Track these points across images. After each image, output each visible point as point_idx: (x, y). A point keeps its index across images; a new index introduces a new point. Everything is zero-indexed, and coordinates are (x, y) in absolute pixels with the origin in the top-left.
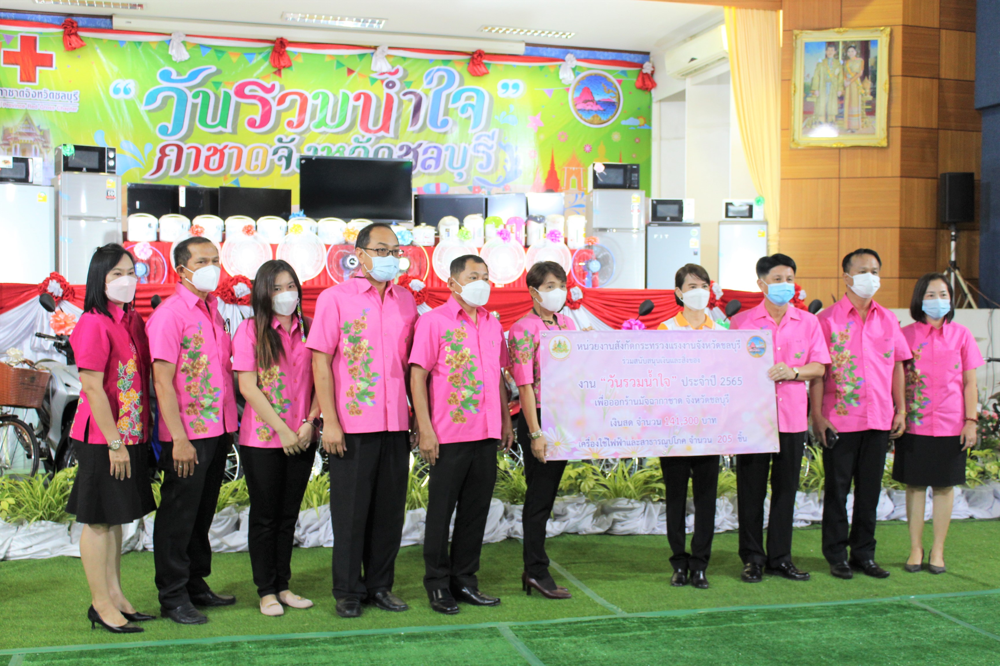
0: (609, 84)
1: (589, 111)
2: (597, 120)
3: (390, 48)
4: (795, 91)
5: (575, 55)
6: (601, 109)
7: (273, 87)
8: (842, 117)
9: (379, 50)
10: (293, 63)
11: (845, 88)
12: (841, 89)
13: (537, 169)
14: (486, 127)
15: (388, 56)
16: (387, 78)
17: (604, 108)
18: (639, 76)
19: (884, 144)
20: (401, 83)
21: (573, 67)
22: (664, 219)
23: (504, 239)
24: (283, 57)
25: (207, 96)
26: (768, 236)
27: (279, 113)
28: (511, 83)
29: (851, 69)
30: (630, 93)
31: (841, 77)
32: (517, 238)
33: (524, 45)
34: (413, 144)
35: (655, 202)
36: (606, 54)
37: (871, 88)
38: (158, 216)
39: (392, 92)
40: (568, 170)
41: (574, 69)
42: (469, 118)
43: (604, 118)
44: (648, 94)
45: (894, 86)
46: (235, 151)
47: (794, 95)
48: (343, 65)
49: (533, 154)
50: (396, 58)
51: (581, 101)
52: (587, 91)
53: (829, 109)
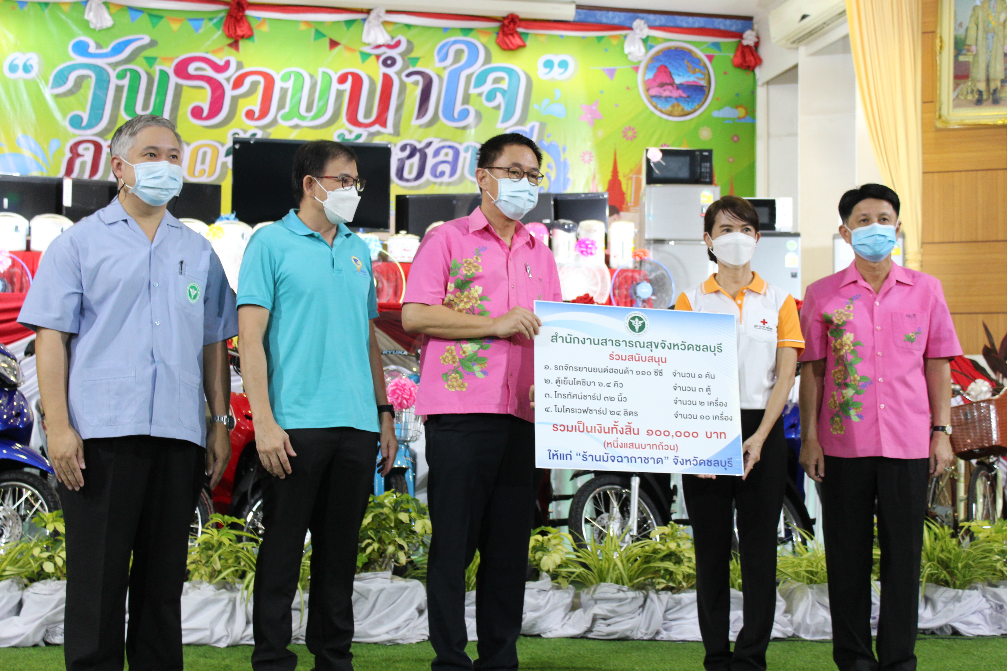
0: (696, 61)
1: (666, 98)
2: (678, 110)
3: (389, 12)
5: (647, 21)
6: (684, 95)
7: (228, 63)
9: (373, 14)
10: (256, 32)
13: (594, 177)
15: (385, 23)
16: (385, 53)
17: (689, 94)
18: (737, 50)
20: (403, 59)
21: (644, 37)
24: (241, 24)
25: (136, 76)
27: (235, 100)
28: (556, 60)
30: (725, 73)
33: (573, 7)
34: (420, 142)
36: (690, 19)
38: (29, 217)
39: (391, 71)
40: (637, 179)
41: (645, 41)
42: (498, 108)
43: (687, 108)
44: (751, 74)
47: (940, 52)
48: (323, 35)
49: (587, 157)
50: (398, 26)
51: (656, 84)
52: (663, 70)
53: (992, 71)
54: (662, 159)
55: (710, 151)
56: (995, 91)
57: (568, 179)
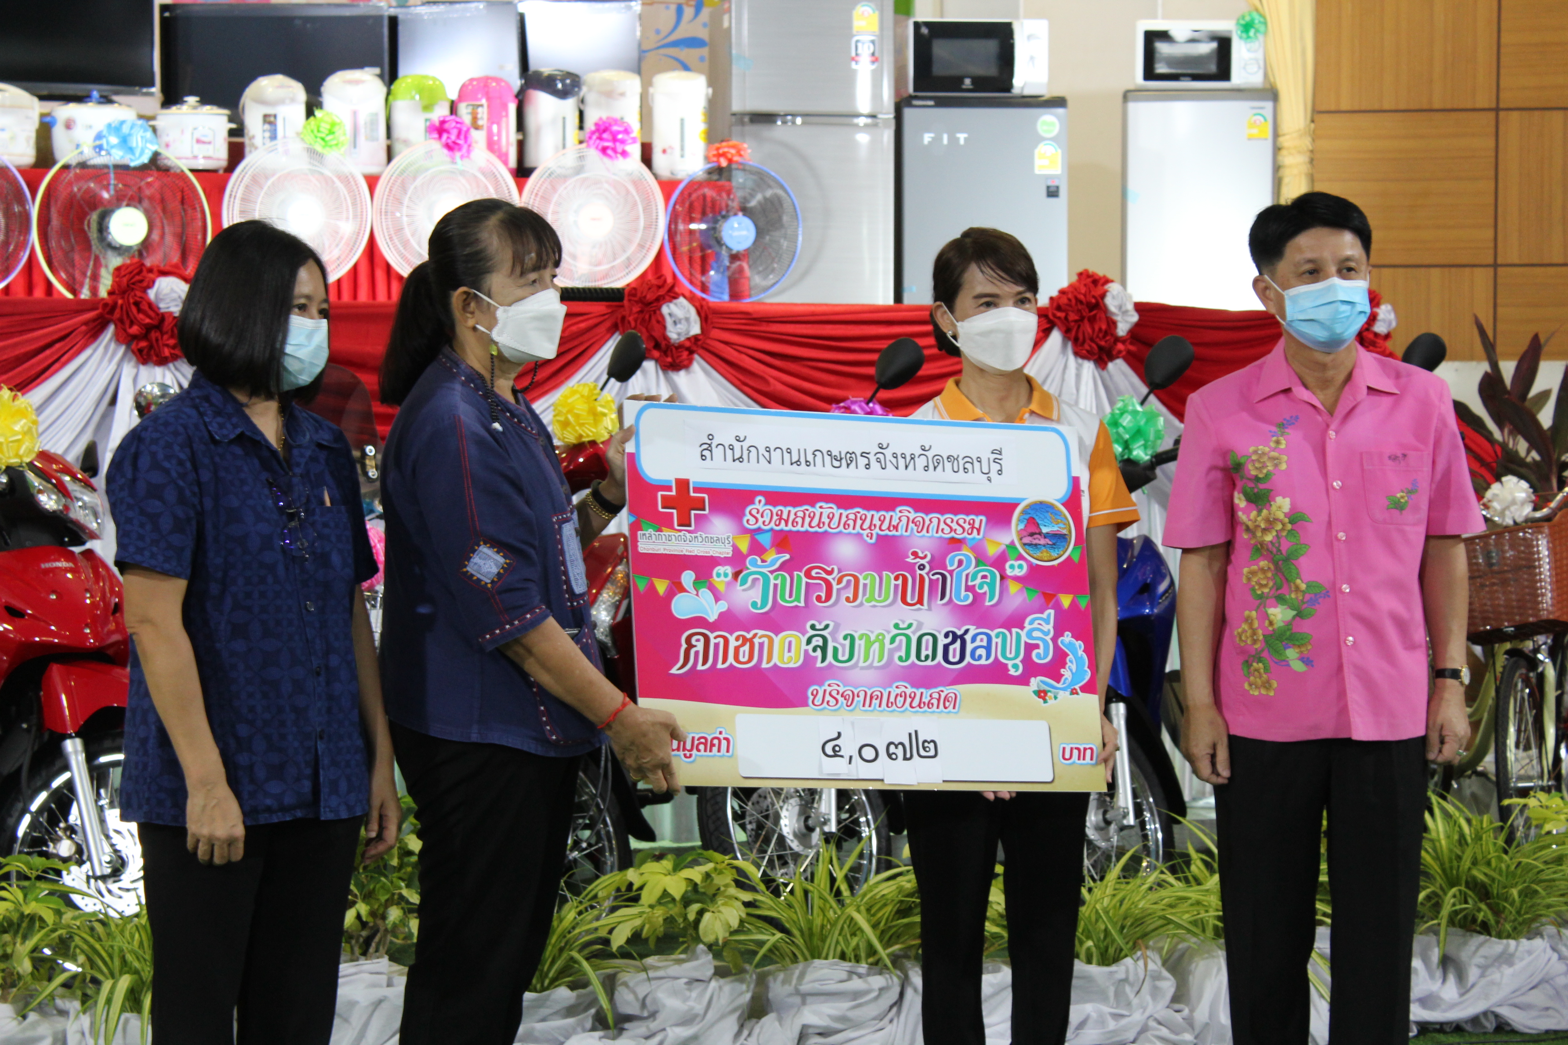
22: (954, 83)
23: (451, 147)
26: (1276, 135)
32: (492, 145)
35: (925, 31)
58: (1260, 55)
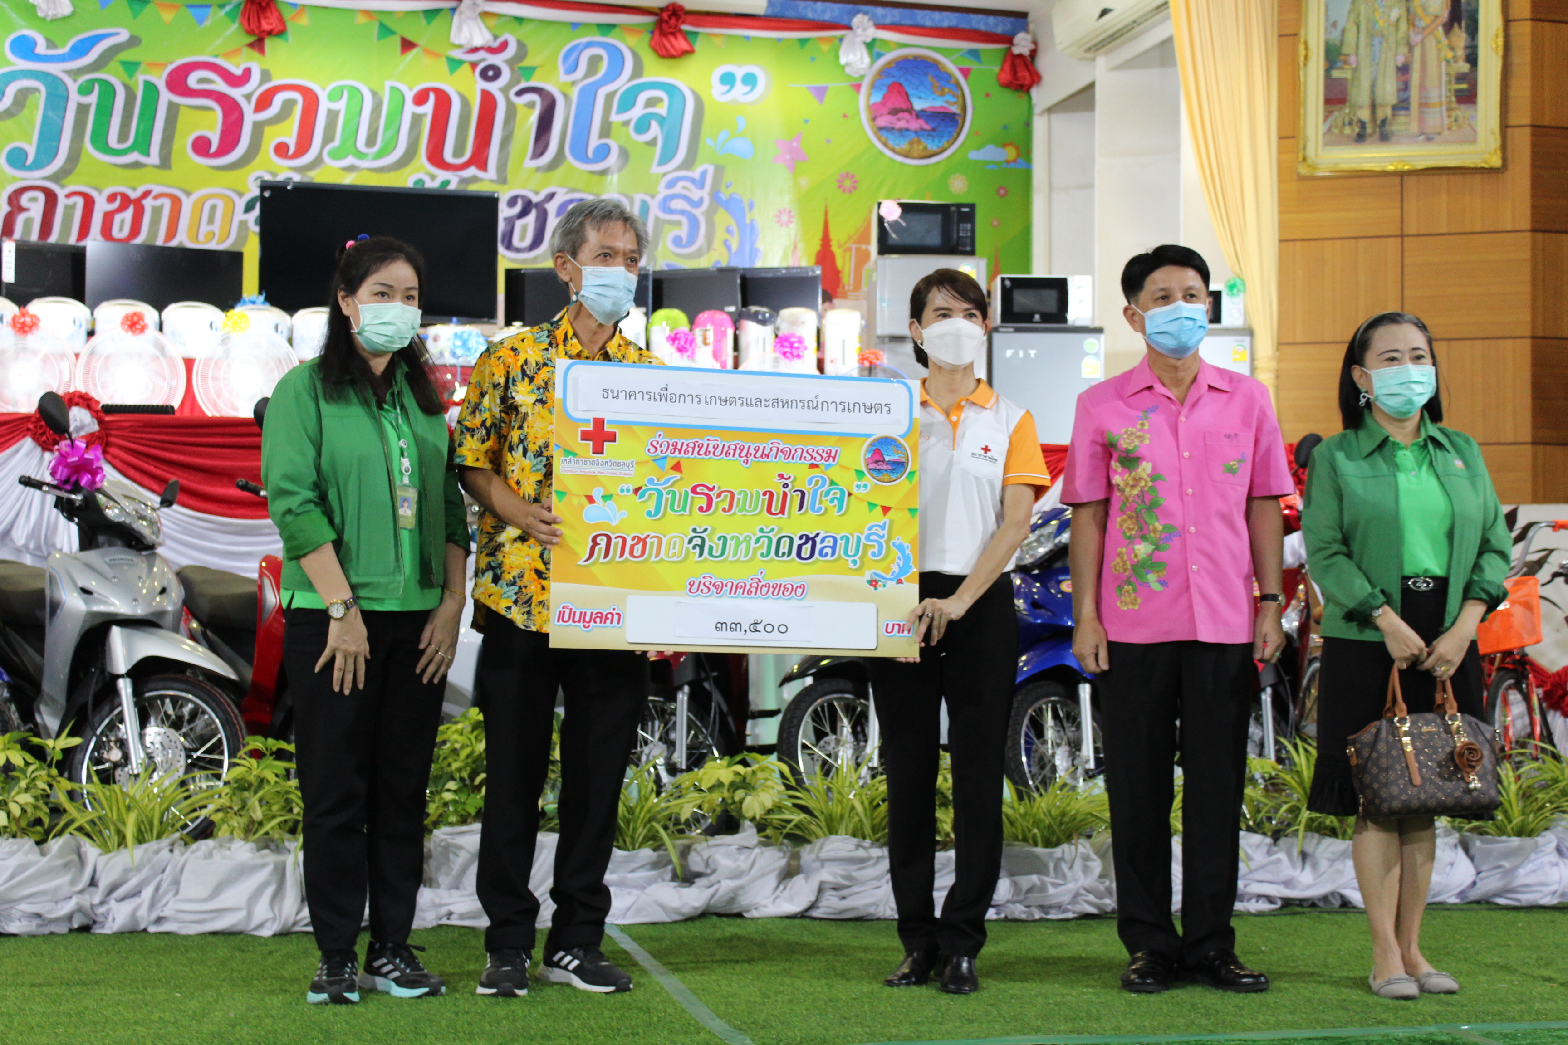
0: (944, 77)
1: (901, 130)
2: (918, 149)
4: (1306, 58)
5: (873, 17)
6: (927, 127)
7: (247, 72)
8: (1407, 109)
9: (466, 2)
10: (289, 25)
11: (1411, 48)
12: (1403, 50)
13: (795, 247)
14: (689, 163)
15: (485, 15)
16: (484, 60)
17: (934, 125)
18: (1005, 61)
19: (1496, 161)
20: (512, 69)
21: (869, 40)
22: (1028, 317)
23: (681, 350)
24: (268, 14)
25: (108, 90)
26: (1253, 359)
27: (258, 128)
28: (739, 73)
29: (1424, 9)
30: (988, 95)
31: (1403, 26)
34: (537, 193)
36: (937, 15)
37: (1466, 48)
39: (493, 87)
40: (858, 249)
41: (870, 46)
42: (652, 143)
43: (932, 146)
44: (1025, 96)
45: (1514, 41)
46: (167, 203)
47: (1305, 65)
48: (392, 33)
49: (785, 218)
50: (503, 19)
51: (885, 110)
52: (896, 89)
53: (1379, 92)
54: (901, 217)
55: (972, 207)
56: (1384, 122)
57: (757, 250)
58: (1241, 306)
